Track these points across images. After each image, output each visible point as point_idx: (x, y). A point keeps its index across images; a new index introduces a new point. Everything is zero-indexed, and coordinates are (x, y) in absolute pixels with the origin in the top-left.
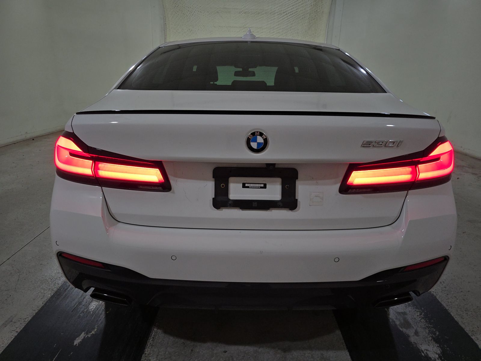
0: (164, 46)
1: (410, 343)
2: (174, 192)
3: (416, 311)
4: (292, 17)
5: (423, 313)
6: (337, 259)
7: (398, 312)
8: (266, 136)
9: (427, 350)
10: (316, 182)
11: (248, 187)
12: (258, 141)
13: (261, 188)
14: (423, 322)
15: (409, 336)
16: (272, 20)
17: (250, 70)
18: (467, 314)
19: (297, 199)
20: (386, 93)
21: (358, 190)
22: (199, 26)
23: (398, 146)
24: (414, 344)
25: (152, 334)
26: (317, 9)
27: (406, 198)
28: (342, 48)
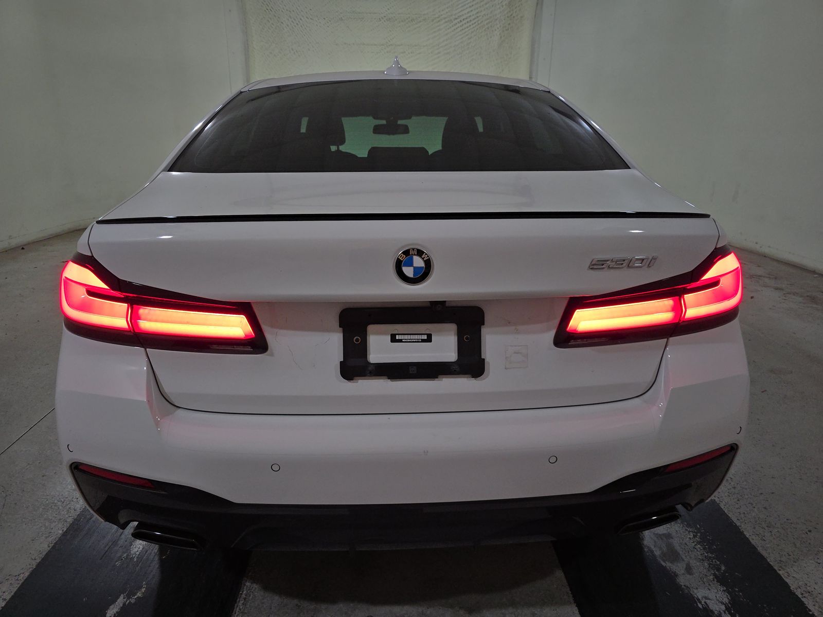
0: (249, 90)
1: (678, 587)
2: (272, 355)
3: (687, 530)
4: (470, 26)
5: (699, 534)
6: (553, 459)
7: (657, 534)
8: (428, 256)
9: (706, 598)
10: (516, 328)
11: (400, 341)
12: (415, 265)
13: (423, 341)
14: (699, 550)
15: (676, 575)
16: (435, 32)
17: (400, 122)
18: (771, 532)
19: (484, 359)
20: (630, 168)
21: (585, 340)
22: (310, 43)
23: (649, 266)
24: (685, 588)
25: (242, 592)
26: (512, 12)
27: (664, 350)
28: (554, 88)
